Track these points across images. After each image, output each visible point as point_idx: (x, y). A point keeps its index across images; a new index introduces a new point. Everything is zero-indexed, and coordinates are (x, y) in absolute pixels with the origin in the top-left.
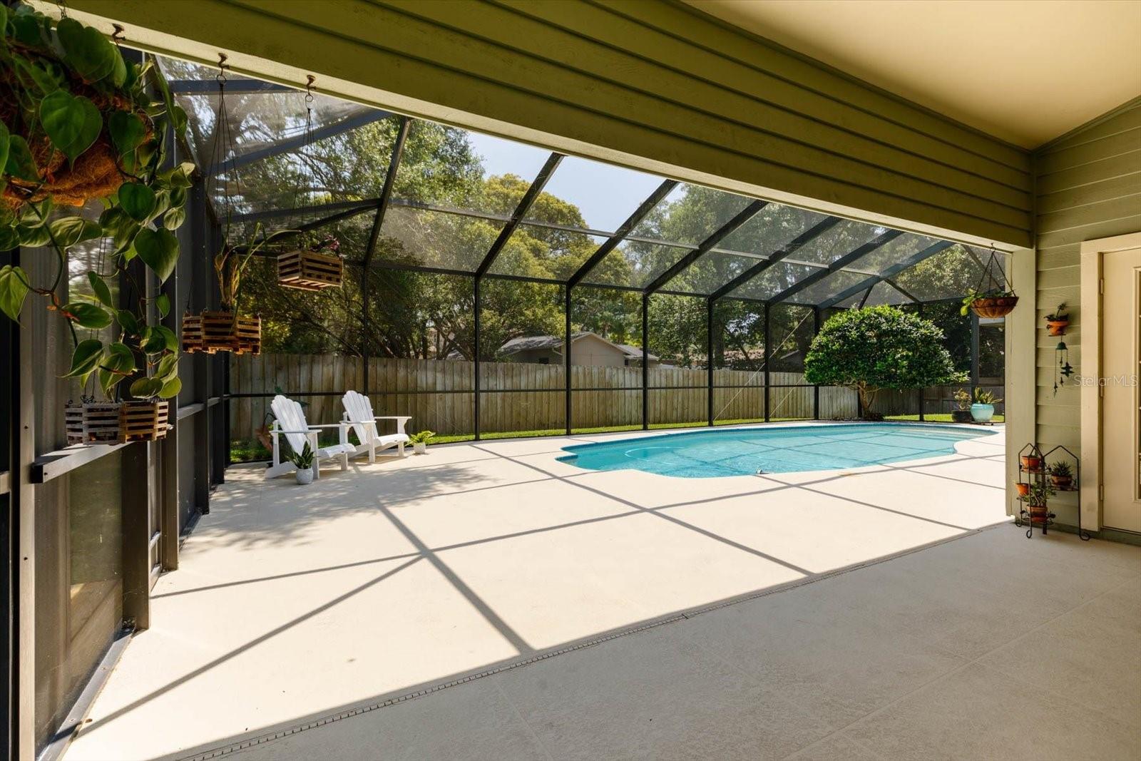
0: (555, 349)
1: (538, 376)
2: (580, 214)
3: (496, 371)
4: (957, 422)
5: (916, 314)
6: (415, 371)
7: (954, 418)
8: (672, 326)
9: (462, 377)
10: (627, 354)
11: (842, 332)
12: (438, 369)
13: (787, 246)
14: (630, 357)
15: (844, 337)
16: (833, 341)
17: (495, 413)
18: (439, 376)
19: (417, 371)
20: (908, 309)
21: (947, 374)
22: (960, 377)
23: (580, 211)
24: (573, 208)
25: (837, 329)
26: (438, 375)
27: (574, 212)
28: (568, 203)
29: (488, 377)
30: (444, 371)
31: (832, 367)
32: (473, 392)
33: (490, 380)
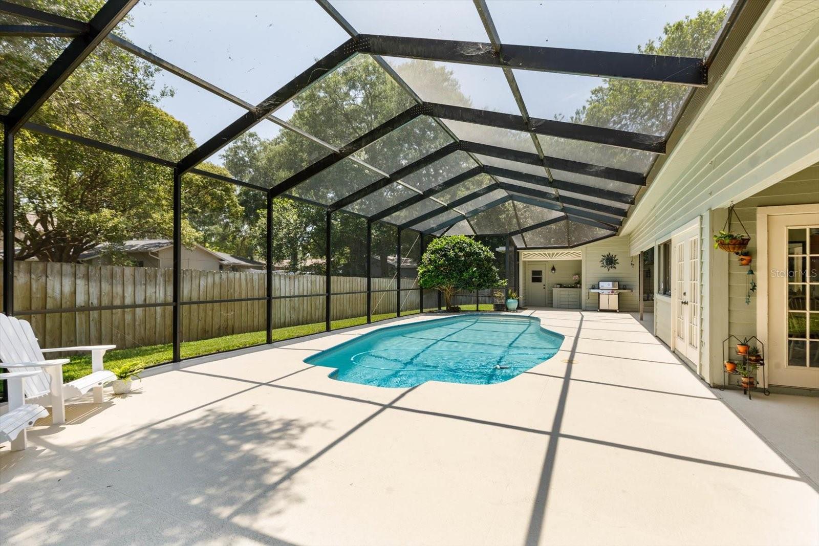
0: (152, 253)
1: (203, 283)
2: (189, 132)
3: (156, 276)
4: (497, 311)
5: (480, 242)
6: (44, 278)
7: (494, 308)
8: (282, 239)
9: (112, 284)
10: (222, 260)
11: (442, 252)
12: (79, 274)
13: (439, 185)
14: (225, 263)
15: (445, 255)
16: (438, 258)
17: (153, 323)
18: (81, 283)
19: (47, 277)
20: (477, 238)
21: (496, 281)
22: (502, 283)
23: (189, 129)
24: (183, 124)
25: (441, 250)
26: (79, 282)
27: (184, 128)
28: (177, 119)
29: (145, 284)
30: (87, 277)
31: (438, 276)
32: (169, 304)
33: (148, 287)
